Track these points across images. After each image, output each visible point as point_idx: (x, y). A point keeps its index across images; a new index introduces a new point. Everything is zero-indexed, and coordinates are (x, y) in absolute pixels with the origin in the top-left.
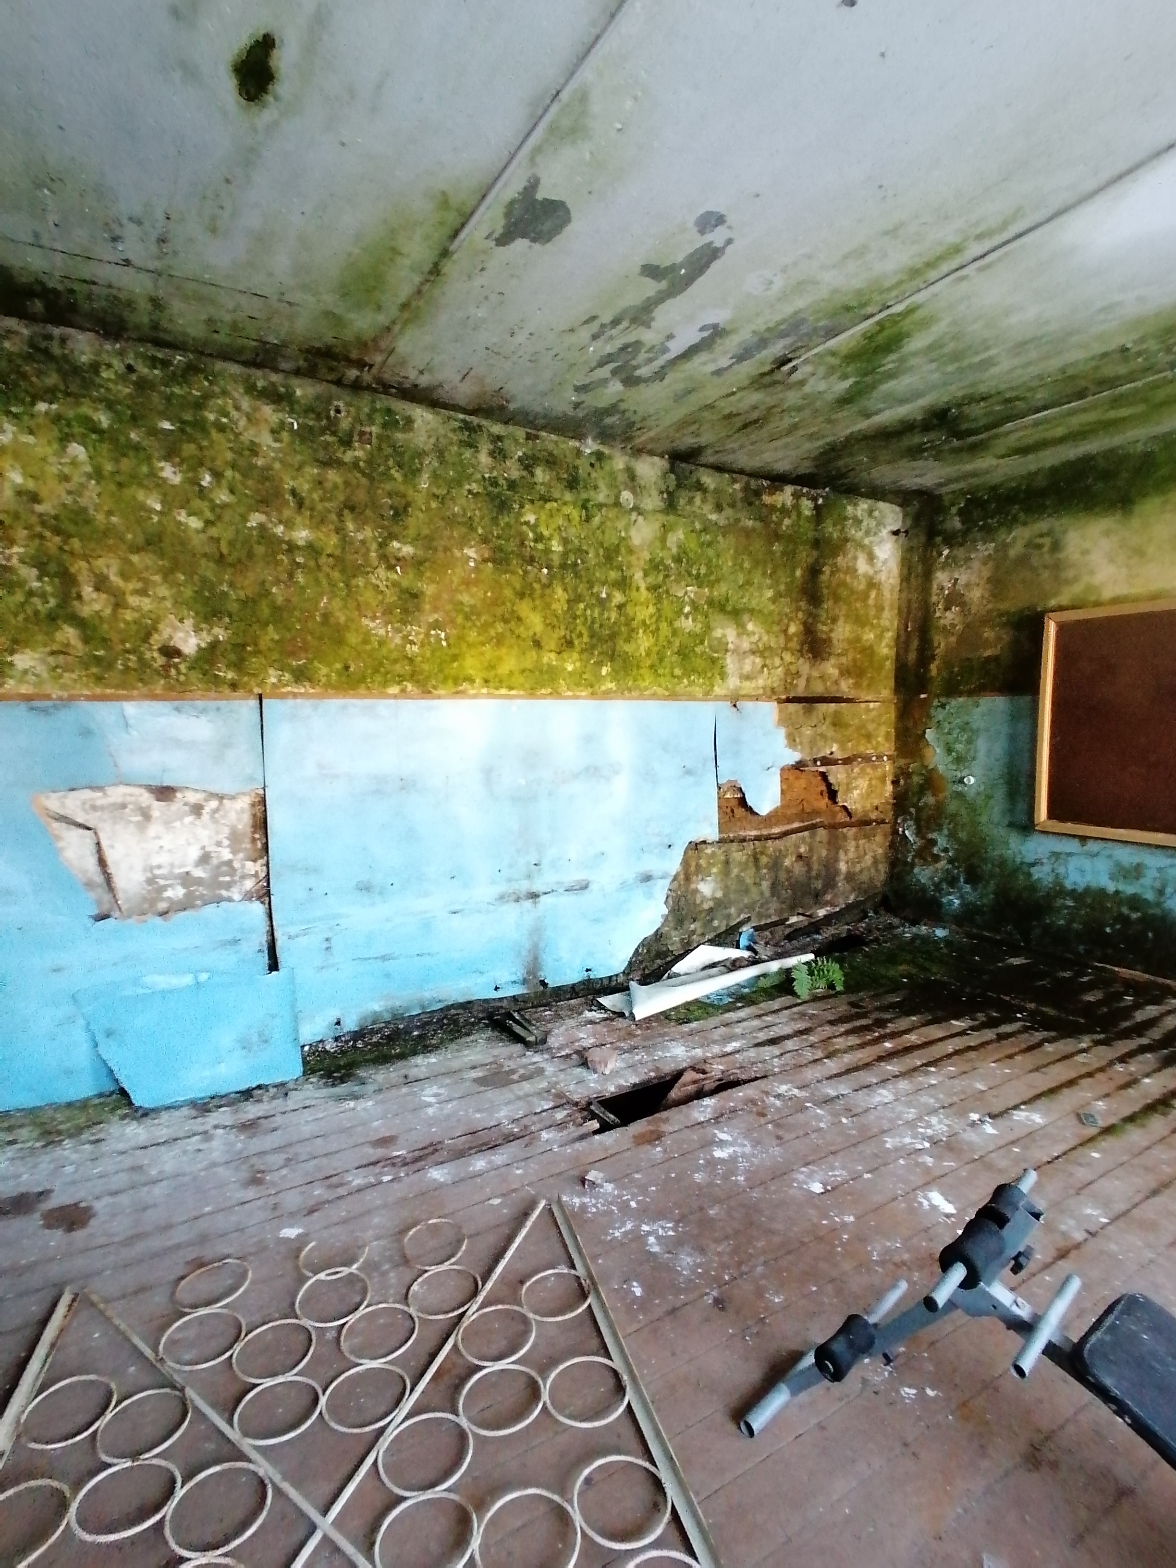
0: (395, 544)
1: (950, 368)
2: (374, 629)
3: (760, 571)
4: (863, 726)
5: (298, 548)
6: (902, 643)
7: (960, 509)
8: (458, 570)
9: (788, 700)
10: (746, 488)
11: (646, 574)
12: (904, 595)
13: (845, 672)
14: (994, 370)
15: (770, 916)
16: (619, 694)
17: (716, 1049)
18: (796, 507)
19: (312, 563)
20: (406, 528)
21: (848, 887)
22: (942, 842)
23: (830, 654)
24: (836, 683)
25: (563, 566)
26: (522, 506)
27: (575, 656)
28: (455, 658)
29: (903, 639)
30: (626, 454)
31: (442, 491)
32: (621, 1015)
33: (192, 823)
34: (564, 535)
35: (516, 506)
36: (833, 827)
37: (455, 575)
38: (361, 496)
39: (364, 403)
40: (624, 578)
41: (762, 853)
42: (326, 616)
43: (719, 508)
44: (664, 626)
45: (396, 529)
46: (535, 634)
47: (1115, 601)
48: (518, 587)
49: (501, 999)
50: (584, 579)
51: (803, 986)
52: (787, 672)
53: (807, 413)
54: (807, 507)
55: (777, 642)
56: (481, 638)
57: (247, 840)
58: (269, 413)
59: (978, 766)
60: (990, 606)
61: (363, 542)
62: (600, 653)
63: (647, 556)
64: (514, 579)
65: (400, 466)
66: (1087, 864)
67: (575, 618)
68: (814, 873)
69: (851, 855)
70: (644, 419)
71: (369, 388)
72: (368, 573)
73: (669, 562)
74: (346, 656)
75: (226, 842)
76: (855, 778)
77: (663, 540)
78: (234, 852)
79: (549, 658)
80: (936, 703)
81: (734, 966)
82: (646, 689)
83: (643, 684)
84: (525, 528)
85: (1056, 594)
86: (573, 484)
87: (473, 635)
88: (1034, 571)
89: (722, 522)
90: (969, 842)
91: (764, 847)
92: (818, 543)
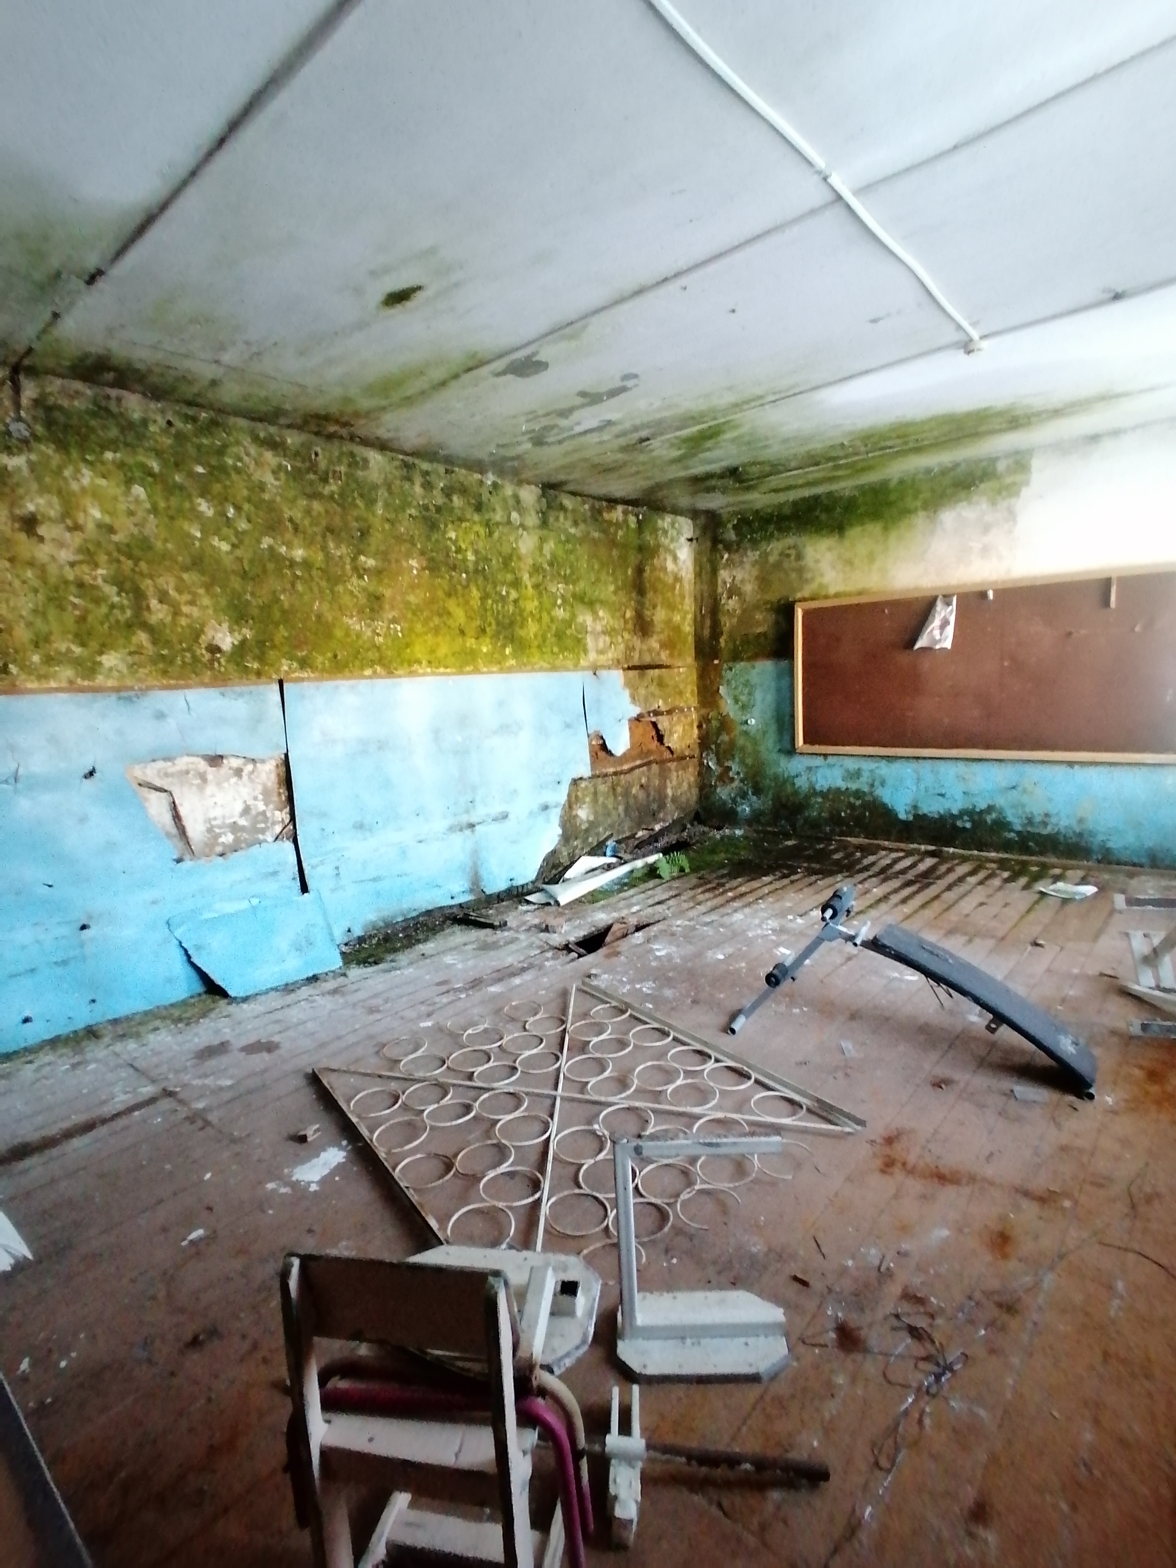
0: (362, 558)
2: (352, 625)
3: (605, 571)
4: (676, 686)
5: (297, 563)
6: (698, 624)
7: (734, 525)
8: (406, 577)
9: (629, 668)
10: (592, 508)
11: (531, 576)
12: (698, 587)
13: (663, 645)
15: (624, 832)
16: (519, 669)
17: (626, 911)
18: (626, 521)
19: (306, 576)
20: (369, 545)
21: (673, 807)
22: (735, 767)
23: (653, 632)
24: (658, 654)
25: (476, 571)
26: (446, 526)
27: (488, 640)
28: (408, 645)
29: (699, 619)
30: (514, 484)
31: (391, 516)
32: (549, 904)
33: (236, 783)
34: (475, 547)
35: (442, 526)
36: (661, 763)
37: (404, 581)
38: (337, 521)
39: (335, 449)
40: (517, 579)
41: (618, 785)
42: (319, 617)
43: (576, 523)
44: (545, 615)
45: (362, 547)
46: (460, 624)
47: (837, 595)
48: (446, 588)
49: (451, 907)
50: (490, 581)
51: (665, 870)
52: (627, 647)
53: (648, 466)
54: (632, 520)
55: (619, 625)
56: (425, 629)
57: (275, 794)
58: (269, 456)
59: (756, 711)
60: (759, 597)
61: (341, 557)
62: (504, 638)
63: (530, 561)
64: (442, 582)
65: (362, 496)
66: (828, 772)
67: (486, 610)
68: (651, 798)
69: (674, 783)
70: (535, 464)
71: (340, 438)
72: (345, 581)
73: (546, 566)
74: (335, 647)
75: (260, 797)
76: (675, 725)
77: (541, 549)
78: (266, 805)
79: (471, 642)
80: (725, 666)
81: (609, 867)
82: (536, 663)
83: (534, 660)
84: (449, 542)
85: (801, 590)
86: (479, 508)
87: (419, 627)
88: (786, 572)
89: (579, 534)
90: (753, 765)
91: (619, 780)
92: (641, 549)
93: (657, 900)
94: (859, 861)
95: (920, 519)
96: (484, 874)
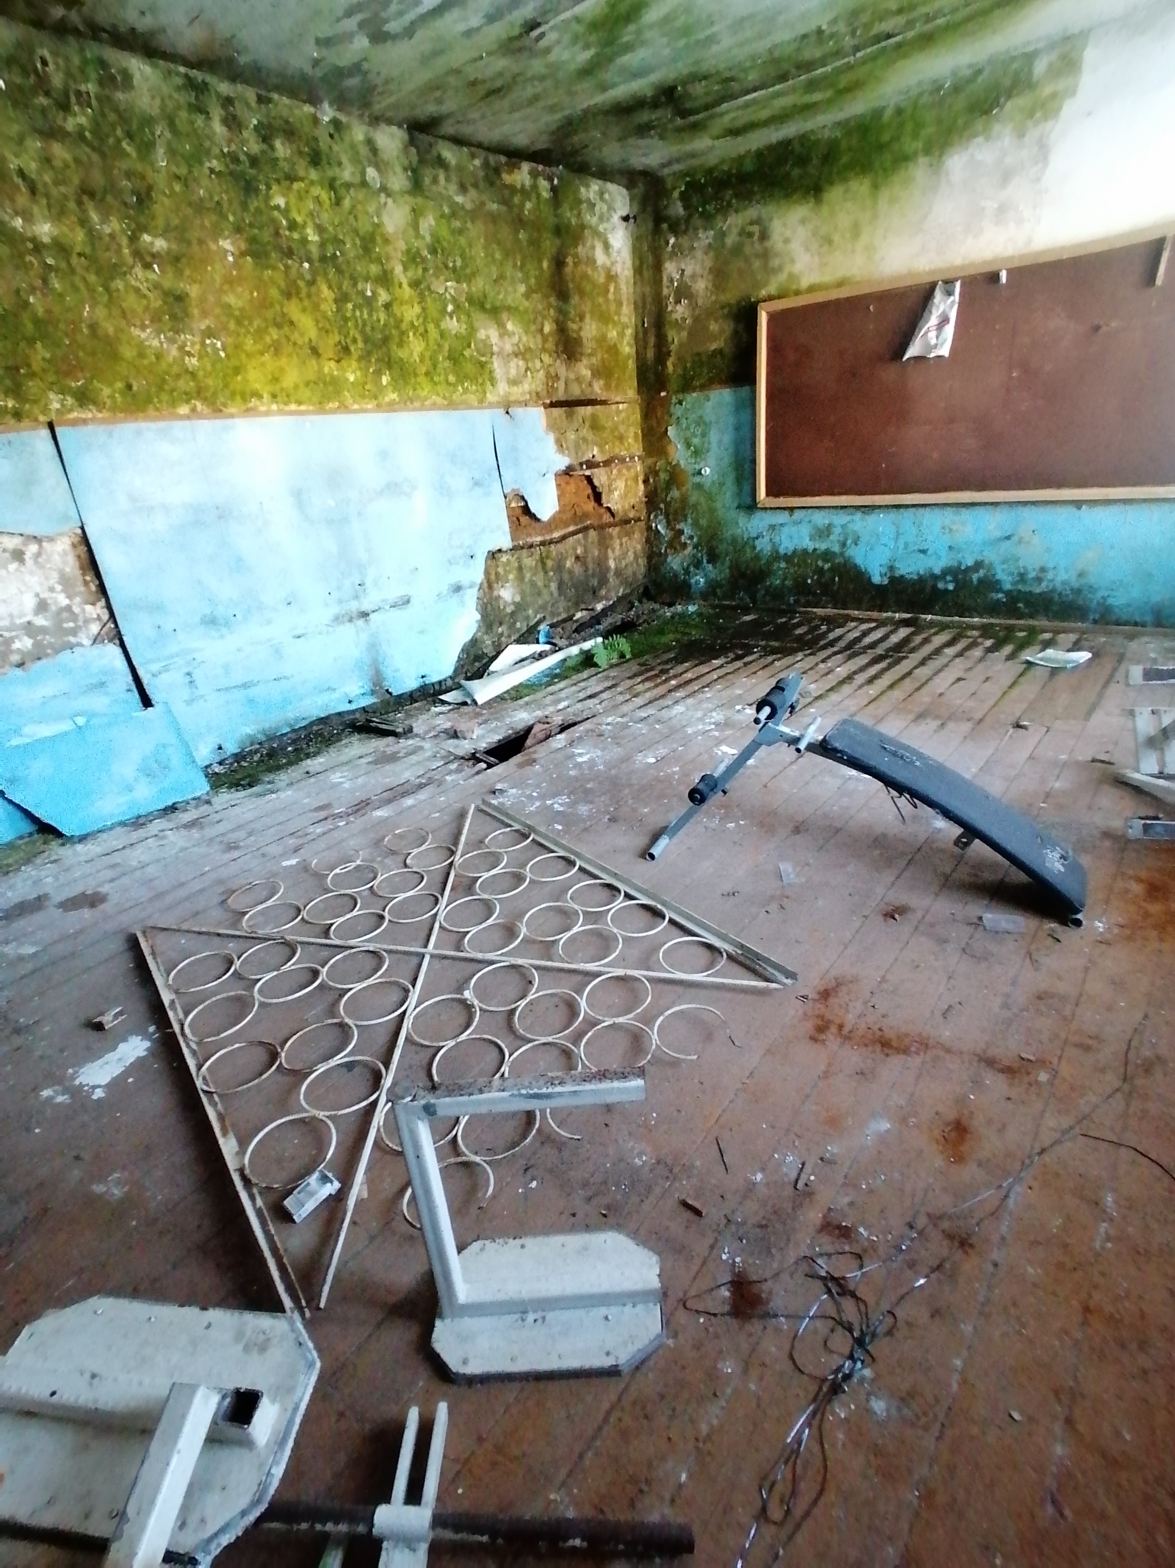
0: (147, 238)
1: (680, 43)
2: (146, 339)
3: (510, 263)
4: (615, 428)
5: (44, 245)
6: (640, 341)
7: (681, 193)
8: (218, 266)
9: (553, 405)
10: (486, 165)
11: (406, 269)
12: (638, 289)
13: (596, 373)
15: (559, 614)
16: (402, 405)
18: (535, 187)
19: (64, 265)
20: (153, 216)
21: (617, 582)
22: (688, 531)
23: (582, 354)
24: (590, 385)
25: (323, 259)
26: (269, 188)
27: (354, 364)
28: (237, 370)
29: (641, 335)
30: (364, 122)
31: (182, 170)
32: (465, 704)
33: (17, 570)
34: (317, 221)
35: (263, 187)
36: (601, 528)
37: (216, 272)
38: (97, 177)
39: (72, 53)
40: (385, 272)
41: (547, 557)
42: (93, 328)
43: (463, 188)
44: (431, 327)
45: (142, 220)
46: (310, 340)
47: (812, 289)
48: (283, 285)
49: (353, 712)
50: (347, 275)
51: (602, 659)
52: (548, 375)
53: (548, 83)
54: (544, 188)
55: (536, 343)
56: (259, 347)
57: (80, 582)
59: (711, 458)
60: (714, 298)
61: (112, 236)
62: (377, 360)
63: (403, 245)
64: (274, 276)
65: (128, 134)
66: (793, 530)
67: (346, 320)
68: (590, 572)
69: (617, 552)
70: (385, 82)
71: (76, 32)
72: (124, 274)
73: (425, 253)
74: (126, 373)
75: (59, 588)
76: (615, 480)
77: (416, 226)
78: (69, 597)
79: (330, 367)
80: (674, 400)
81: (541, 656)
82: (426, 399)
83: (424, 393)
84: (276, 213)
85: (766, 284)
86: (316, 159)
87: (249, 343)
88: (747, 260)
89: (469, 206)
90: (709, 527)
91: (549, 552)
92: (559, 231)
93: (588, 692)
94: (824, 635)
95: (920, 169)
96: (388, 672)
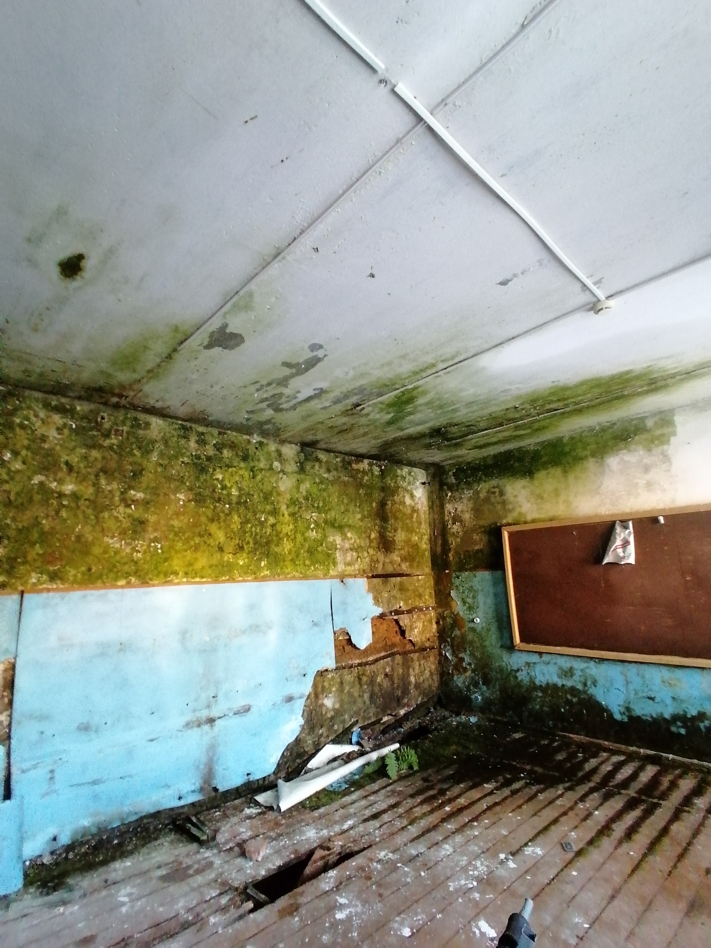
0: (133, 492)
1: (439, 412)
2: (112, 544)
3: (353, 504)
4: (416, 590)
5: (65, 495)
6: (432, 541)
7: (453, 473)
8: (173, 507)
9: (373, 577)
10: (343, 461)
11: (288, 508)
12: (431, 516)
13: (404, 559)
14: (458, 414)
15: (370, 718)
16: (272, 578)
17: (337, 828)
18: (371, 470)
19: (73, 505)
20: (140, 483)
21: (417, 693)
22: (467, 659)
23: (395, 549)
24: (399, 565)
25: (239, 503)
26: (214, 470)
27: (245, 555)
28: (166, 560)
29: (433, 539)
30: (276, 443)
31: (166, 462)
32: (271, 808)
34: (239, 486)
35: (211, 470)
36: (404, 654)
37: (170, 510)
38: (113, 465)
39: (120, 415)
40: (275, 509)
41: (363, 674)
42: (79, 538)
43: (329, 471)
44: (299, 536)
45: (133, 484)
46: (220, 543)
47: (533, 521)
48: (210, 515)
49: (183, 807)
50: (251, 511)
51: (392, 770)
52: (372, 560)
53: (371, 427)
54: (376, 470)
55: (365, 543)
56: (185, 547)
58: (57, 419)
59: (480, 612)
60: (475, 523)
61: (110, 491)
62: (260, 553)
63: (288, 496)
64: (207, 511)
65: (140, 448)
66: (545, 668)
67: (245, 532)
68: (396, 685)
69: (417, 671)
70: (285, 427)
71: (124, 407)
72: (112, 510)
73: (301, 500)
74: (90, 562)
76: (415, 622)
77: (298, 488)
79: (228, 557)
80: (454, 575)
81: (348, 758)
82: (289, 573)
83: (287, 571)
84: (215, 482)
85: (506, 517)
86: (245, 458)
87: (179, 545)
88: (493, 504)
89: (331, 478)
90: (482, 658)
91: (364, 671)
92: (383, 489)
93: (374, 810)
95: (591, 464)
96: (219, 770)
